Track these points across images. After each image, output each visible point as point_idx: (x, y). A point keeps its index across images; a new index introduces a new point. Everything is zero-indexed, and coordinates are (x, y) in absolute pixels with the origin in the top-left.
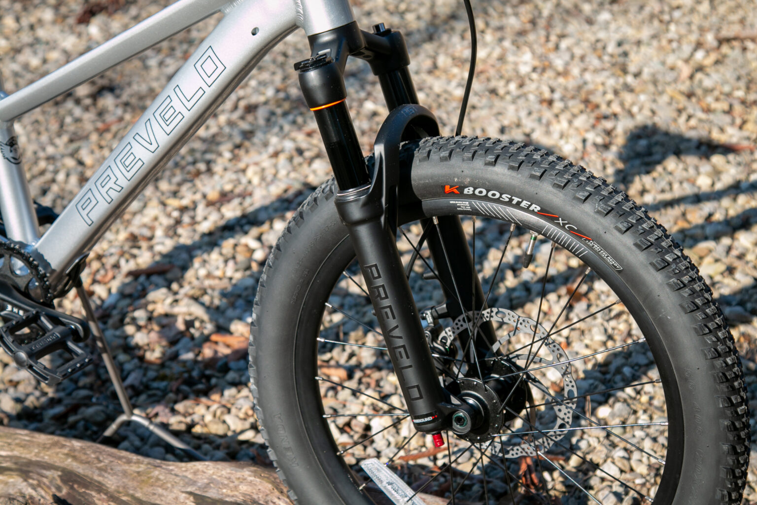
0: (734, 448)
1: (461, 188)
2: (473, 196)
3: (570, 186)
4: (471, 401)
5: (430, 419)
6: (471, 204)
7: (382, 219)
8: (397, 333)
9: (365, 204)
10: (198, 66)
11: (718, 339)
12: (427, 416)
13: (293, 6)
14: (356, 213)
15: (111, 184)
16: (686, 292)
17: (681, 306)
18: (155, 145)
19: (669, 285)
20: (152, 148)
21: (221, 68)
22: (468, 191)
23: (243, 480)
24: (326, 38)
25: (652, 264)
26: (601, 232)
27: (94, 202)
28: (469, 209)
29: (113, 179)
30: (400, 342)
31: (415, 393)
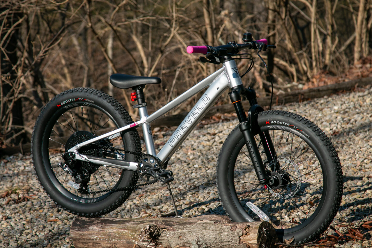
0: (338, 180)
1: (270, 122)
2: (273, 124)
3: (297, 118)
4: (275, 177)
5: (263, 180)
6: (273, 127)
7: (251, 129)
8: (255, 158)
9: (246, 125)
10: (203, 100)
11: (333, 153)
12: (263, 179)
13: (227, 81)
14: (244, 127)
15: (178, 134)
16: (325, 141)
17: (324, 144)
18: (191, 122)
19: (321, 140)
20: (190, 123)
21: (209, 99)
22: (272, 122)
23: (213, 217)
24: (236, 88)
25: (317, 135)
26: (304, 128)
27: (174, 140)
28: (272, 128)
29: (179, 133)
30: (255, 160)
31: (260, 173)
